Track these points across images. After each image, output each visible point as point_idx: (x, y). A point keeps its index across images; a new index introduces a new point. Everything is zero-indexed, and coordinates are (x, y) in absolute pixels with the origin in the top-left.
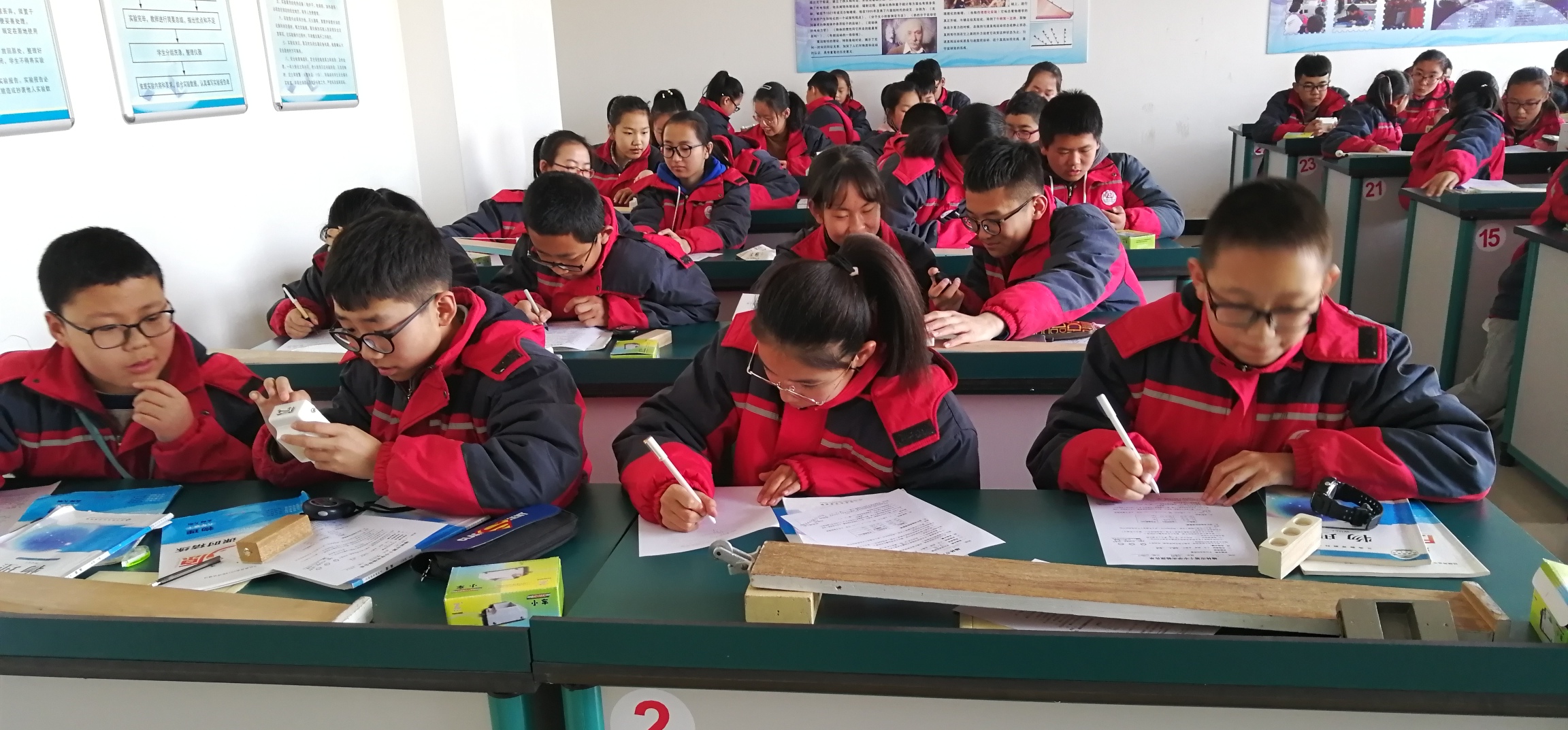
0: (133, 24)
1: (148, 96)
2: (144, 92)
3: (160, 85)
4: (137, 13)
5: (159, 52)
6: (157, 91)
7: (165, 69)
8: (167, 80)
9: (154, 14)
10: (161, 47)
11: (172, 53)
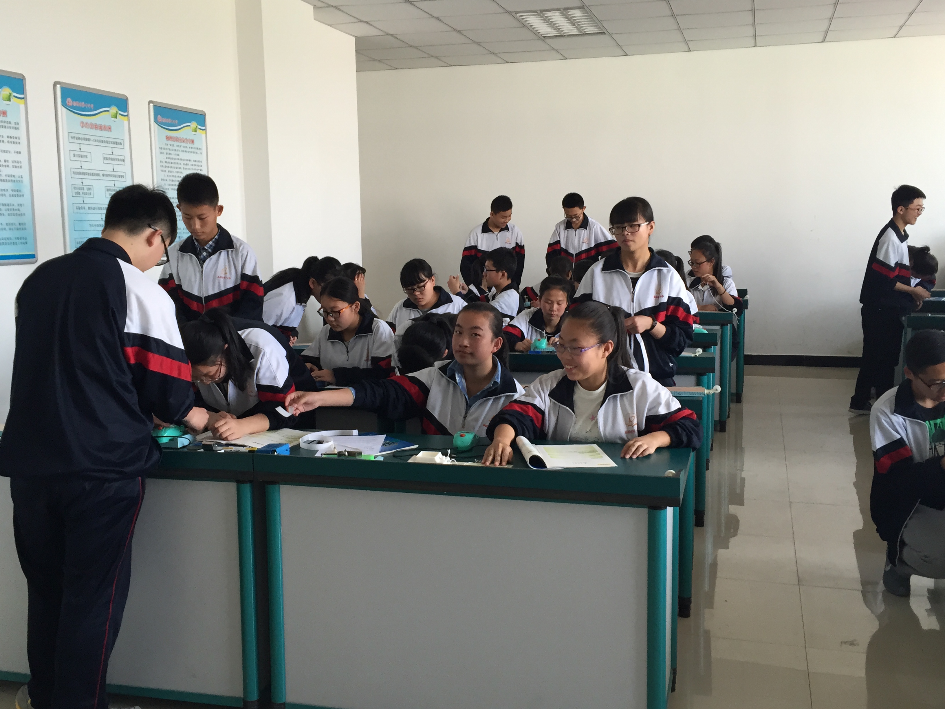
0: (78, 211)
4: (80, 206)
5: (90, 225)
9: (90, 206)
10: (92, 223)
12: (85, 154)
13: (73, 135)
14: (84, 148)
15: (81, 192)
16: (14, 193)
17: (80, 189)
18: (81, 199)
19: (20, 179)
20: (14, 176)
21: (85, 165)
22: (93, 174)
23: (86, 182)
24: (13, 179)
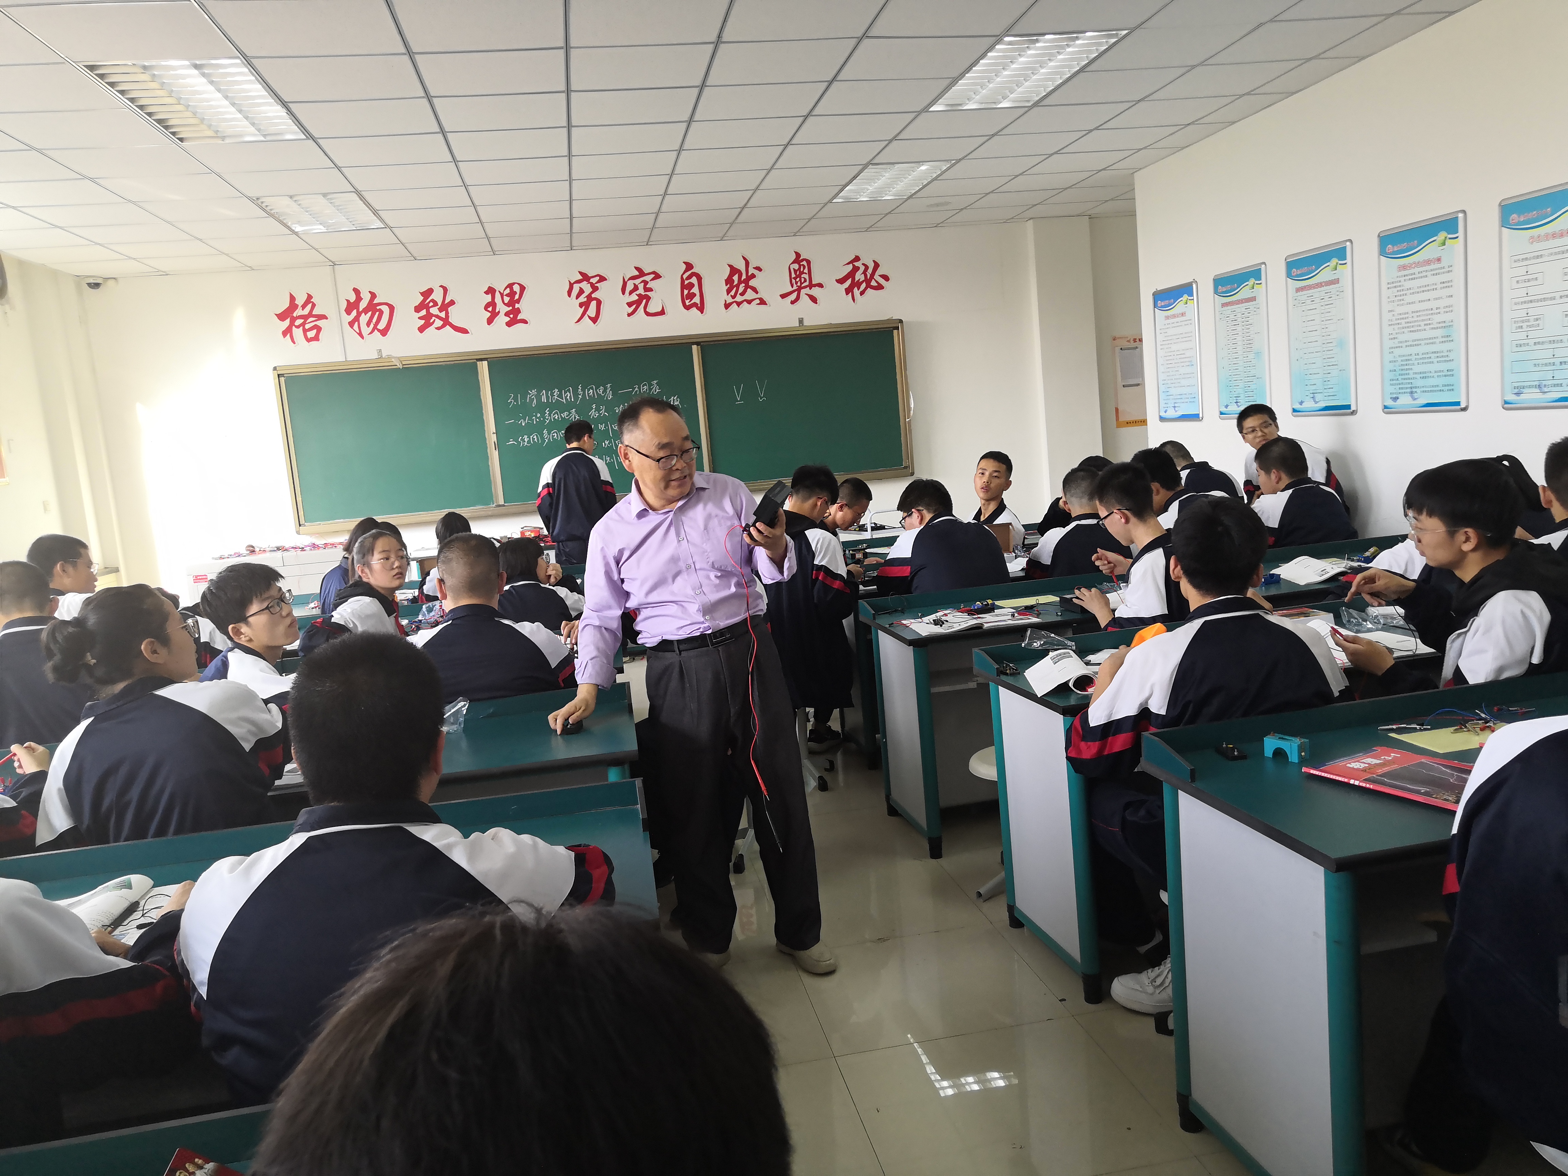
0: (1520, 349)
1: (1518, 394)
2: (1516, 391)
3: (1530, 387)
4: (1522, 342)
5: (1535, 365)
6: (1525, 391)
7: (1536, 376)
8: (1537, 383)
9: (1537, 340)
10: (1537, 362)
11: (1546, 365)
12: (1534, 276)
13: (1516, 258)
14: (1531, 269)
15: (1524, 325)
16: (1444, 339)
17: (1523, 322)
18: (1525, 334)
19: (1451, 324)
20: (1445, 322)
21: (1531, 291)
22: (1545, 299)
23: (1531, 313)
24: (1444, 325)
